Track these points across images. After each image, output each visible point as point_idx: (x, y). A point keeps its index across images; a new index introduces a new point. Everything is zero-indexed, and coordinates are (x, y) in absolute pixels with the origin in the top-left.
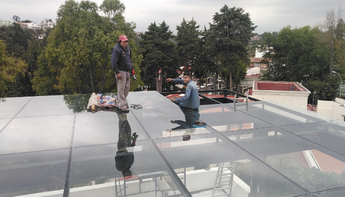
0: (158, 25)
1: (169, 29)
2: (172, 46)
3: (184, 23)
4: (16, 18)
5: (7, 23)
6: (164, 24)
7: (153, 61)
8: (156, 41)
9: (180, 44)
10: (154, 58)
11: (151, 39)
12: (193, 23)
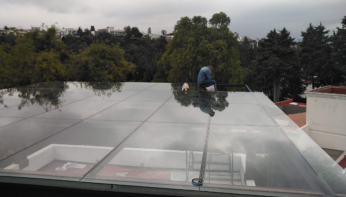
0: (278, 32)
1: (290, 36)
2: (292, 53)
3: (311, 28)
4: (163, 32)
5: (156, 36)
6: (284, 31)
7: (269, 68)
8: (275, 48)
9: (304, 51)
10: (271, 65)
11: (269, 46)
12: (321, 28)
